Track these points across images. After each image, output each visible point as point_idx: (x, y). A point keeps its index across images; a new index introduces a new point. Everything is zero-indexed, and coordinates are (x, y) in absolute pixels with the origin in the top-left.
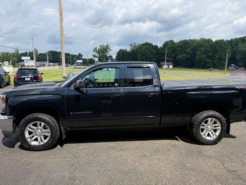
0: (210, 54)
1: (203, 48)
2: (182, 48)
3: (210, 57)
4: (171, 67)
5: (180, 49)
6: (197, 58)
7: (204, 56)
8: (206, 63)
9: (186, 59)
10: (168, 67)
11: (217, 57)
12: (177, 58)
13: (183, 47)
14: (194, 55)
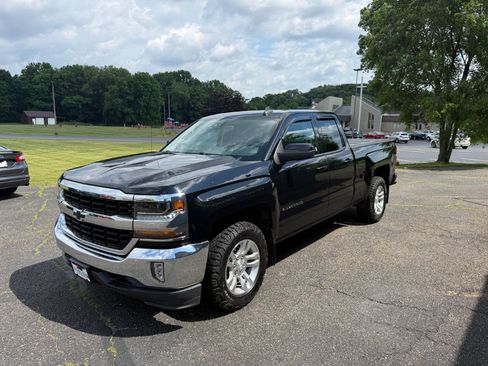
0: (129, 97)
1: (115, 87)
2: (71, 82)
3: (130, 104)
4: (52, 121)
5: (67, 84)
6: (107, 105)
7: (120, 101)
8: (125, 114)
9: (83, 105)
10: (46, 122)
11: (142, 103)
12: (63, 103)
13: (74, 80)
14: (98, 98)
